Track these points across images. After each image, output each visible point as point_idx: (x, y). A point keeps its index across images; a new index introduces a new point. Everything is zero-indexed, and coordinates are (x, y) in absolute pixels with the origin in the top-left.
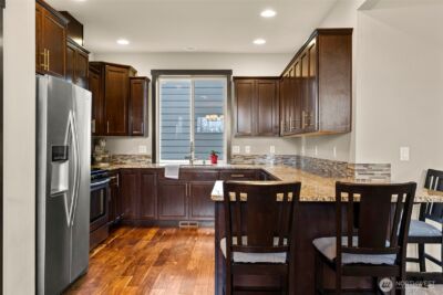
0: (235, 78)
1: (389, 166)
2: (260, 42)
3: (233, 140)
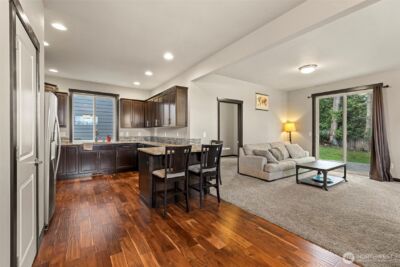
0: (122, 99)
1: (200, 139)
2: (137, 83)
3: (120, 129)
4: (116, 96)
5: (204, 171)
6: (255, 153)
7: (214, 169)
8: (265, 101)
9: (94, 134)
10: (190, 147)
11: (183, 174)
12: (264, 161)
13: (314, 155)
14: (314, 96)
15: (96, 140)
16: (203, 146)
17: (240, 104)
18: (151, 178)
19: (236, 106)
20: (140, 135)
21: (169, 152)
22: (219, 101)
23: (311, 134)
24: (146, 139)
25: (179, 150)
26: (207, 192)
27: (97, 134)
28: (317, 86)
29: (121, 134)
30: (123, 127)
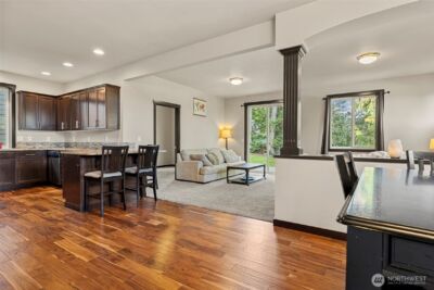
0: (20, 92)
2: (46, 73)
3: (17, 132)
5: (141, 171)
6: (192, 158)
7: (151, 170)
8: (202, 107)
10: (127, 148)
11: (119, 174)
12: (200, 164)
13: (245, 159)
14: (246, 105)
16: (140, 147)
17: (177, 109)
18: (82, 181)
19: (174, 110)
21: (106, 151)
22: (155, 104)
23: (243, 140)
24: (58, 145)
25: (116, 149)
26: (142, 194)
28: (249, 96)
30: (22, 128)
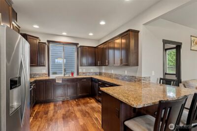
0: (80, 47)
1: (150, 77)
2: (91, 34)
3: (80, 67)
4: (76, 44)
9: (63, 71)
15: (64, 75)
20: (92, 71)
24: (96, 74)
27: (65, 71)
29: (80, 71)
30: (81, 65)
